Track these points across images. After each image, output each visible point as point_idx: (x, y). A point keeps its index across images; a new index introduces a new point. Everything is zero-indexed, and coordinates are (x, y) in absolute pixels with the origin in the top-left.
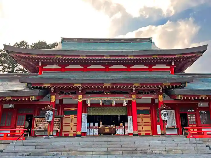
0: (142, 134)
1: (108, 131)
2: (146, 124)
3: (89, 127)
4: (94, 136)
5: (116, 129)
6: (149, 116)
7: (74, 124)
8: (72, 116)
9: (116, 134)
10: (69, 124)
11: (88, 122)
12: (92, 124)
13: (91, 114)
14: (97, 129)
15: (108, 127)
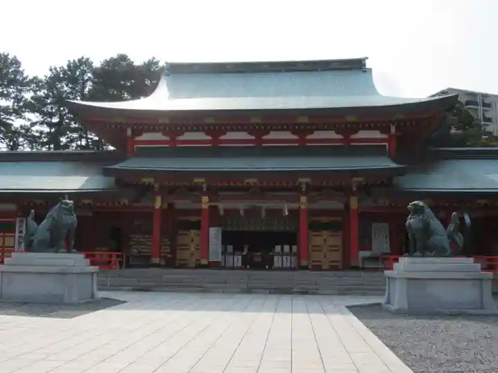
0: (324, 267)
1: (259, 260)
2: (333, 249)
3: (224, 253)
4: (233, 268)
5: (276, 258)
6: (340, 233)
7: (197, 245)
8: (193, 233)
9: (276, 265)
10: (187, 245)
11: (223, 243)
12: (230, 248)
13: (229, 229)
14: (240, 257)
15: (259, 254)
